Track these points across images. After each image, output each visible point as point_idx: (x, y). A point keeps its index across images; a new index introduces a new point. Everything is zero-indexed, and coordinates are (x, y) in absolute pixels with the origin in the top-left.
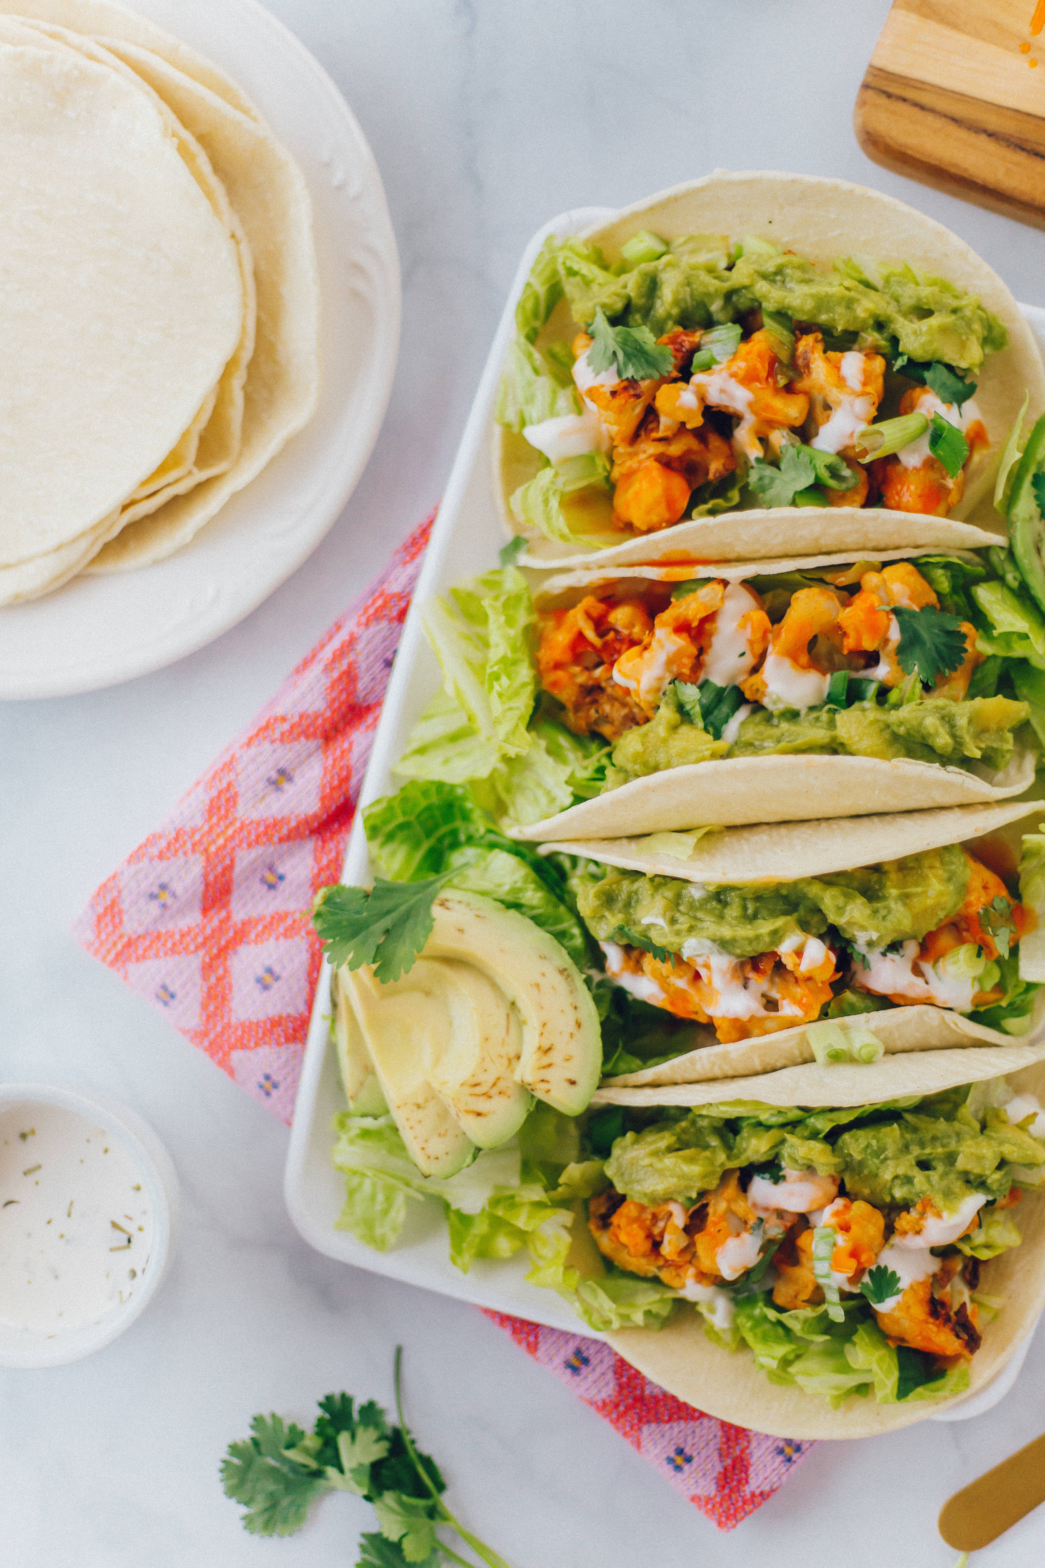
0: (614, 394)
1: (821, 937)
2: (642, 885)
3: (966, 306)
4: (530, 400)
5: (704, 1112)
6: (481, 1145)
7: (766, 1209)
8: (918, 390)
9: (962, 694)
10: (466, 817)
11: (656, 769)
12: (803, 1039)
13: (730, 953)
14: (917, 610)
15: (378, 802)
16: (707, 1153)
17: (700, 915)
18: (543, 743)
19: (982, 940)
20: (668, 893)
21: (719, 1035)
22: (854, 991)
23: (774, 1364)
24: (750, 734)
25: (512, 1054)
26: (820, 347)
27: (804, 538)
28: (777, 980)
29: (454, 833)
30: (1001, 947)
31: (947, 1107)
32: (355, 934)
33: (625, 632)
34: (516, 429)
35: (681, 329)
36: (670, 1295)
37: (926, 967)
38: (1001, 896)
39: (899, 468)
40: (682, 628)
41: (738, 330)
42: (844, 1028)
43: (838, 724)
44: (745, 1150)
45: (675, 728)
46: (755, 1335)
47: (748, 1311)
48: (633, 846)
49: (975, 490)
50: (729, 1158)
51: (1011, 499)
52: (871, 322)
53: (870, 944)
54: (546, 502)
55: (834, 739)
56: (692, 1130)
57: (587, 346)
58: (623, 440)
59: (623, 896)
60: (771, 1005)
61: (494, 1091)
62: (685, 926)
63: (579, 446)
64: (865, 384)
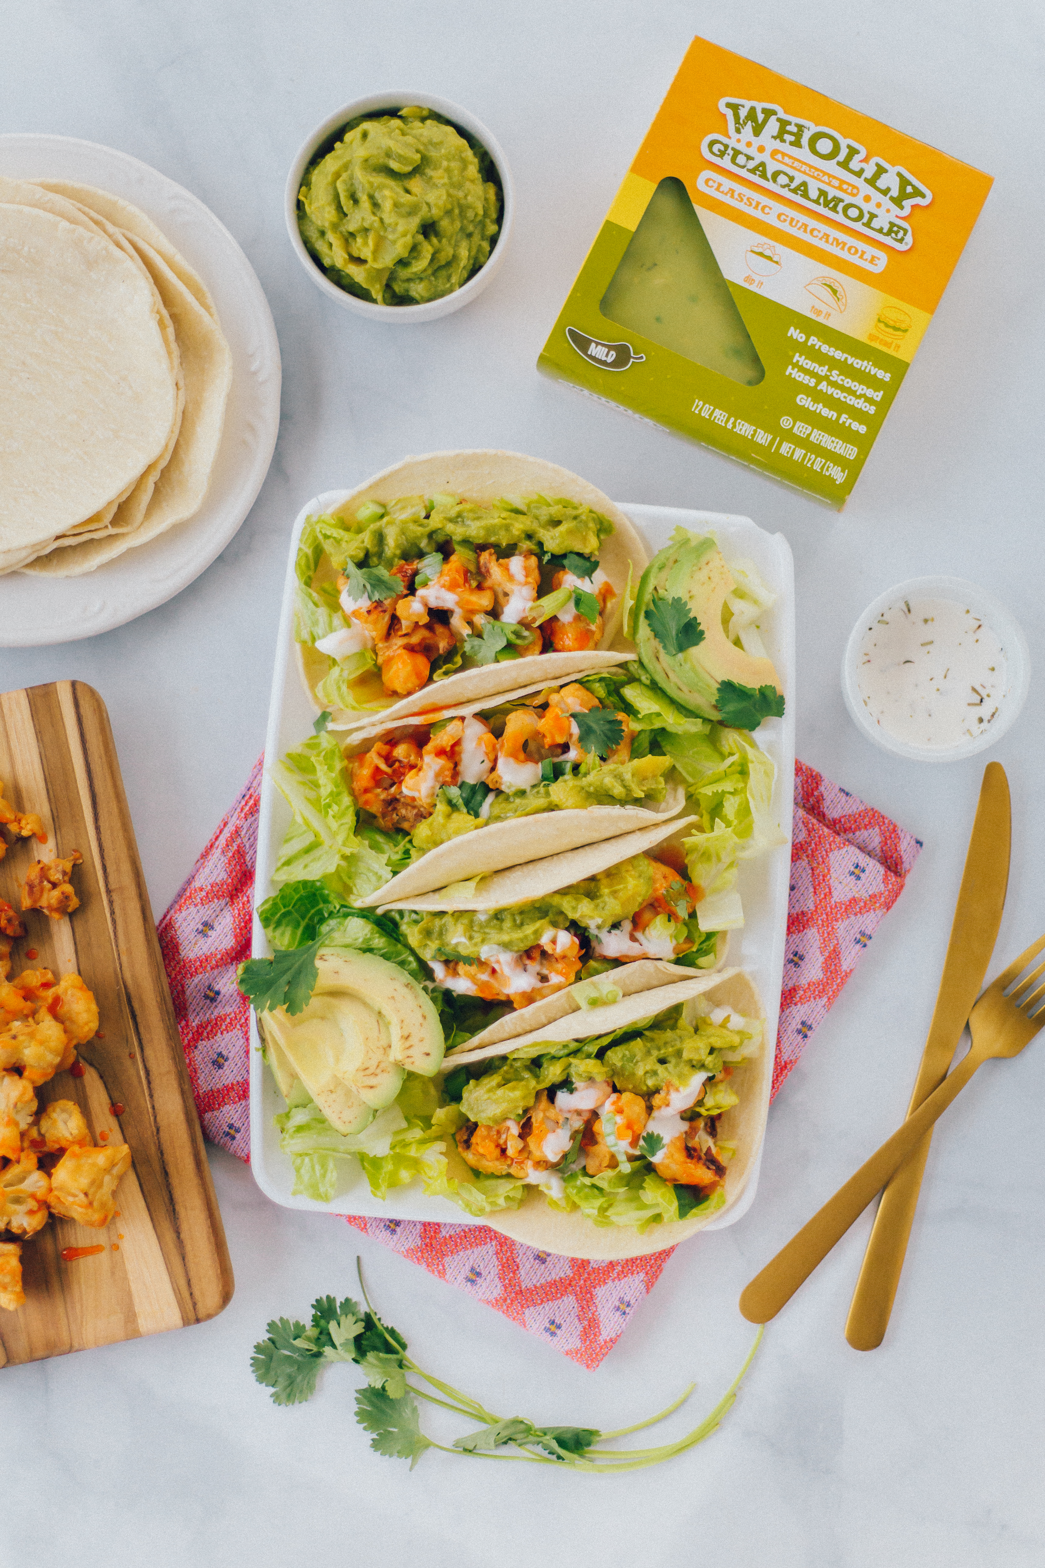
0: (369, 612)
1: (567, 929)
2: (447, 919)
3: (582, 514)
4: (315, 623)
5: (515, 1056)
6: (376, 1108)
7: (569, 1111)
8: (561, 573)
9: (627, 758)
10: (326, 901)
11: (442, 843)
12: (569, 996)
13: (511, 951)
14: (587, 711)
15: (266, 902)
16: (523, 1083)
17: (487, 930)
18: (366, 842)
19: (670, 910)
20: (465, 921)
21: (515, 1006)
22: (596, 959)
23: (595, 1212)
24: (496, 811)
25: (385, 1046)
26: (494, 557)
27: (507, 680)
28: (545, 962)
29: (320, 912)
30: (682, 912)
31: (670, 1022)
32: (268, 988)
33: (406, 761)
34: (310, 644)
35: (403, 562)
36: (520, 1183)
37: (638, 935)
38: (677, 882)
39: (559, 623)
40: (440, 752)
41: (440, 556)
42: (594, 984)
43: (551, 793)
44: (548, 1075)
45: (449, 816)
46: (580, 1197)
47: (572, 1184)
48: (437, 896)
49: (611, 628)
50: (538, 1083)
51: (634, 629)
52: (523, 536)
53: (599, 927)
54: (339, 688)
55: (550, 803)
56: (512, 1070)
57: (346, 583)
58: (381, 640)
59: (437, 929)
60: (544, 979)
61: (378, 1071)
62: (479, 940)
63: (353, 648)
64: (527, 576)
